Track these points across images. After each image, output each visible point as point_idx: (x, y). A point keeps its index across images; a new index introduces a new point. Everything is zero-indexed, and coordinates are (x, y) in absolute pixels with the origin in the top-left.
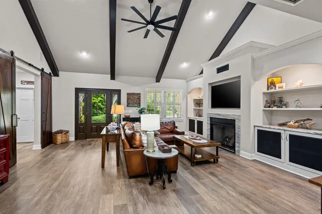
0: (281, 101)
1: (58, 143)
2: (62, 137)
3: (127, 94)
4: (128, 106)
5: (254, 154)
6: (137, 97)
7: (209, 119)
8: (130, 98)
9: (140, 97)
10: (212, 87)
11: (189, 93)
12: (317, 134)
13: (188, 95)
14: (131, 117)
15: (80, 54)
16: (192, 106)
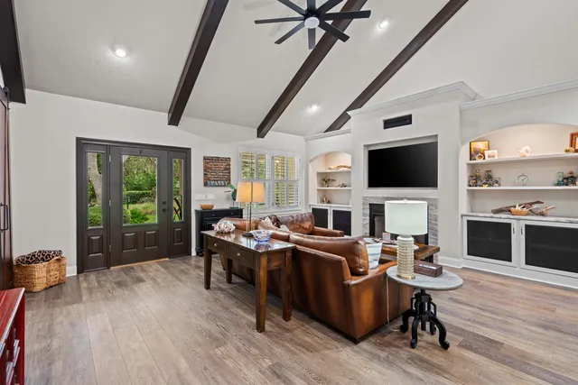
0: (490, 177)
1: (38, 288)
2: (48, 272)
3: (205, 158)
4: (205, 184)
5: (461, 260)
6: (223, 166)
7: (368, 207)
8: (211, 169)
9: (229, 165)
10: (370, 152)
11: (311, 161)
12: (571, 222)
13: (310, 165)
14: (215, 208)
15: (110, 53)
16: (314, 184)
